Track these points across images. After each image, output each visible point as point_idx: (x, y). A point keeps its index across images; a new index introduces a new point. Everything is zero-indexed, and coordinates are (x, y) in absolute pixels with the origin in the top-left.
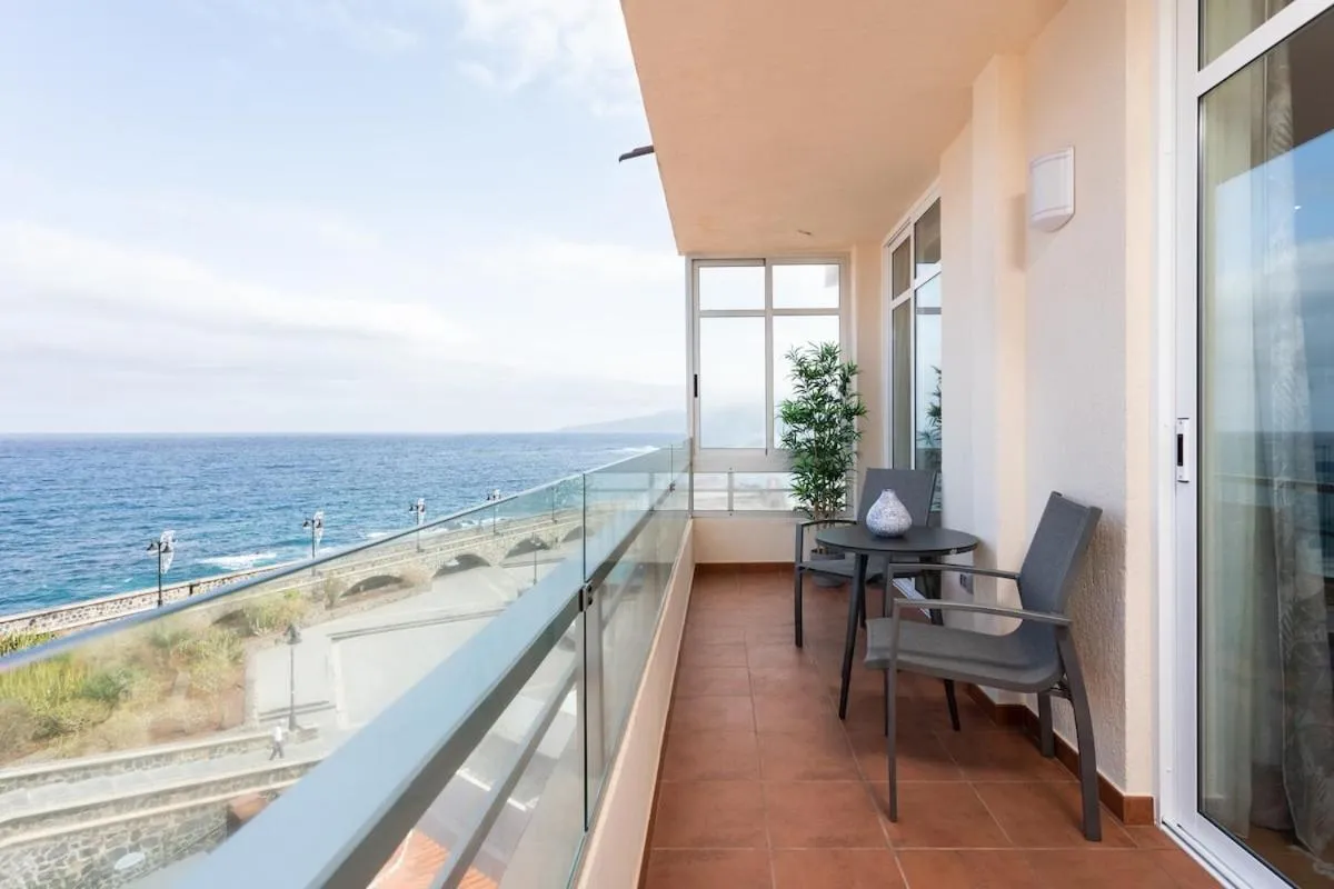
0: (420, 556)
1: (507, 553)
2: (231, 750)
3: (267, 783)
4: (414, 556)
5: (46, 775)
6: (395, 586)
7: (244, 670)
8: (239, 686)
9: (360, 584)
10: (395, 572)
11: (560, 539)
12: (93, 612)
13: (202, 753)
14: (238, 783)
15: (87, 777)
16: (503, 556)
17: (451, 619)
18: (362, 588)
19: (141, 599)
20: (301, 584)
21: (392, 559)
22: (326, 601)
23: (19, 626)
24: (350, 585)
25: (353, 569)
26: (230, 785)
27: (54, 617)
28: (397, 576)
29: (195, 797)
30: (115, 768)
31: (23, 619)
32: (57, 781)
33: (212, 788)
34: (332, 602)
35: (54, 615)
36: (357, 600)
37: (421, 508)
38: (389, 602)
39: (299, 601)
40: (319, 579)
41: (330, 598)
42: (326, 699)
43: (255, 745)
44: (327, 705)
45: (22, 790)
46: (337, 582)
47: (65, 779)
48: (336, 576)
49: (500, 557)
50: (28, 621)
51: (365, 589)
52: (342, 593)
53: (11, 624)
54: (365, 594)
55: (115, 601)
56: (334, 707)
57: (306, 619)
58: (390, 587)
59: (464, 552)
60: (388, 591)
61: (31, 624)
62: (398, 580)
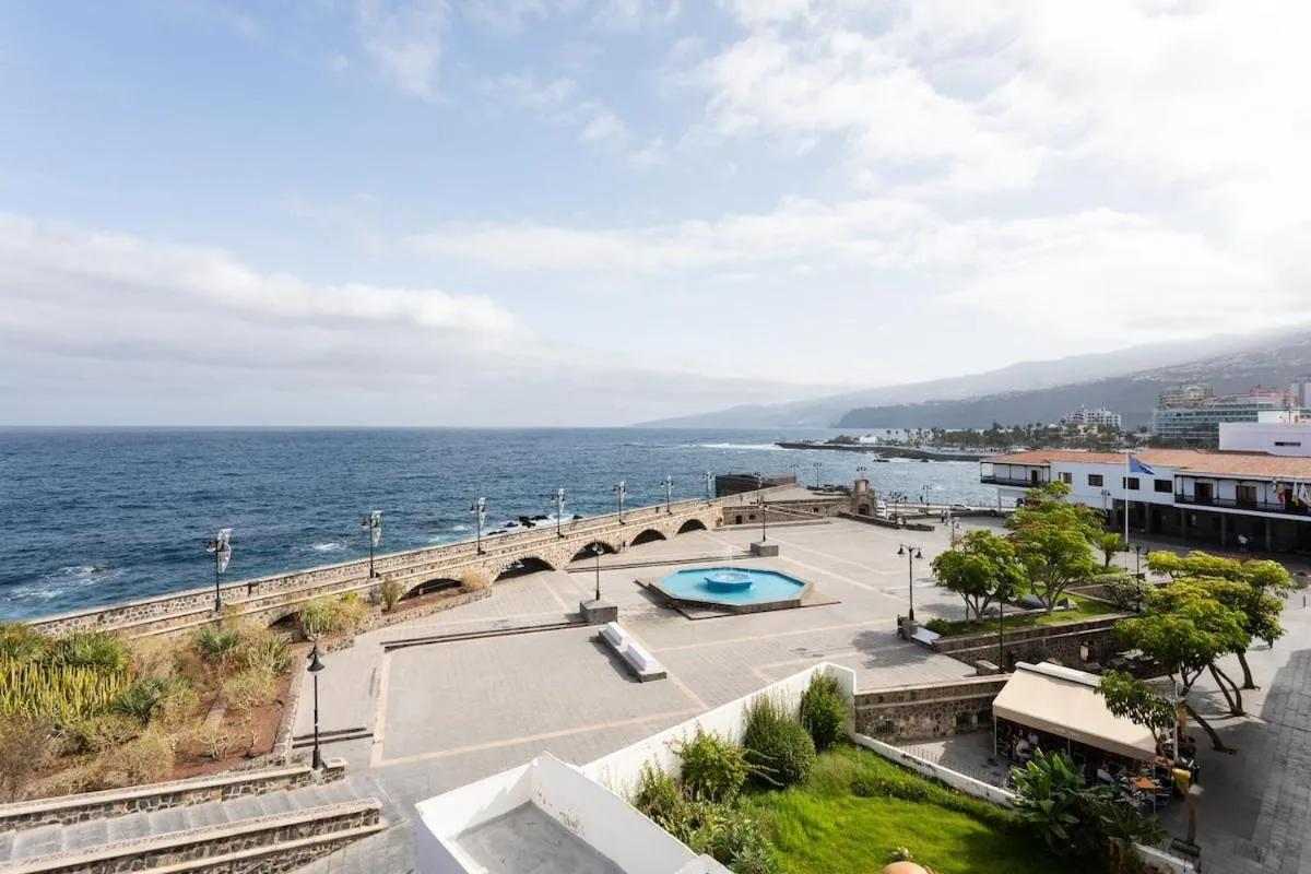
0: (481, 559)
1: (572, 557)
2: (246, 791)
3: (271, 842)
4: (474, 559)
5: (39, 815)
6: (454, 591)
7: (289, 681)
8: (280, 702)
9: (418, 587)
10: (455, 575)
11: (628, 543)
12: (159, 609)
13: (214, 793)
14: (238, 842)
15: (85, 818)
16: (568, 560)
17: (507, 632)
18: (421, 591)
19: (204, 596)
20: (358, 586)
21: (452, 561)
22: (384, 604)
23: (88, 622)
24: (408, 589)
25: (412, 571)
26: (228, 845)
27: (121, 613)
28: (456, 579)
29: (188, 858)
30: (117, 808)
31: (91, 614)
32: (52, 822)
33: (207, 848)
34: (389, 607)
35: (121, 611)
36: (416, 605)
37: (481, 508)
38: (447, 607)
39: (355, 604)
40: (377, 581)
41: (387, 601)
42: (365, 726)
43: (274, 785)
44: (362, 733)
45: (13, 831)
46: (394, 585)
47: (61, 820)
48: (394, 578)
49: (565, 561)
50: (96, 617)
51: (425, 593)
52: (399, 597)
53: (80, 620)
54: (423, 597)
55: (180, 598)
56: (372, 735)
57: (361, 625)
58: (449, 591)
59: (528, 555)
60: (447, 596)
61: (99, 620)
62: (457, 584)
